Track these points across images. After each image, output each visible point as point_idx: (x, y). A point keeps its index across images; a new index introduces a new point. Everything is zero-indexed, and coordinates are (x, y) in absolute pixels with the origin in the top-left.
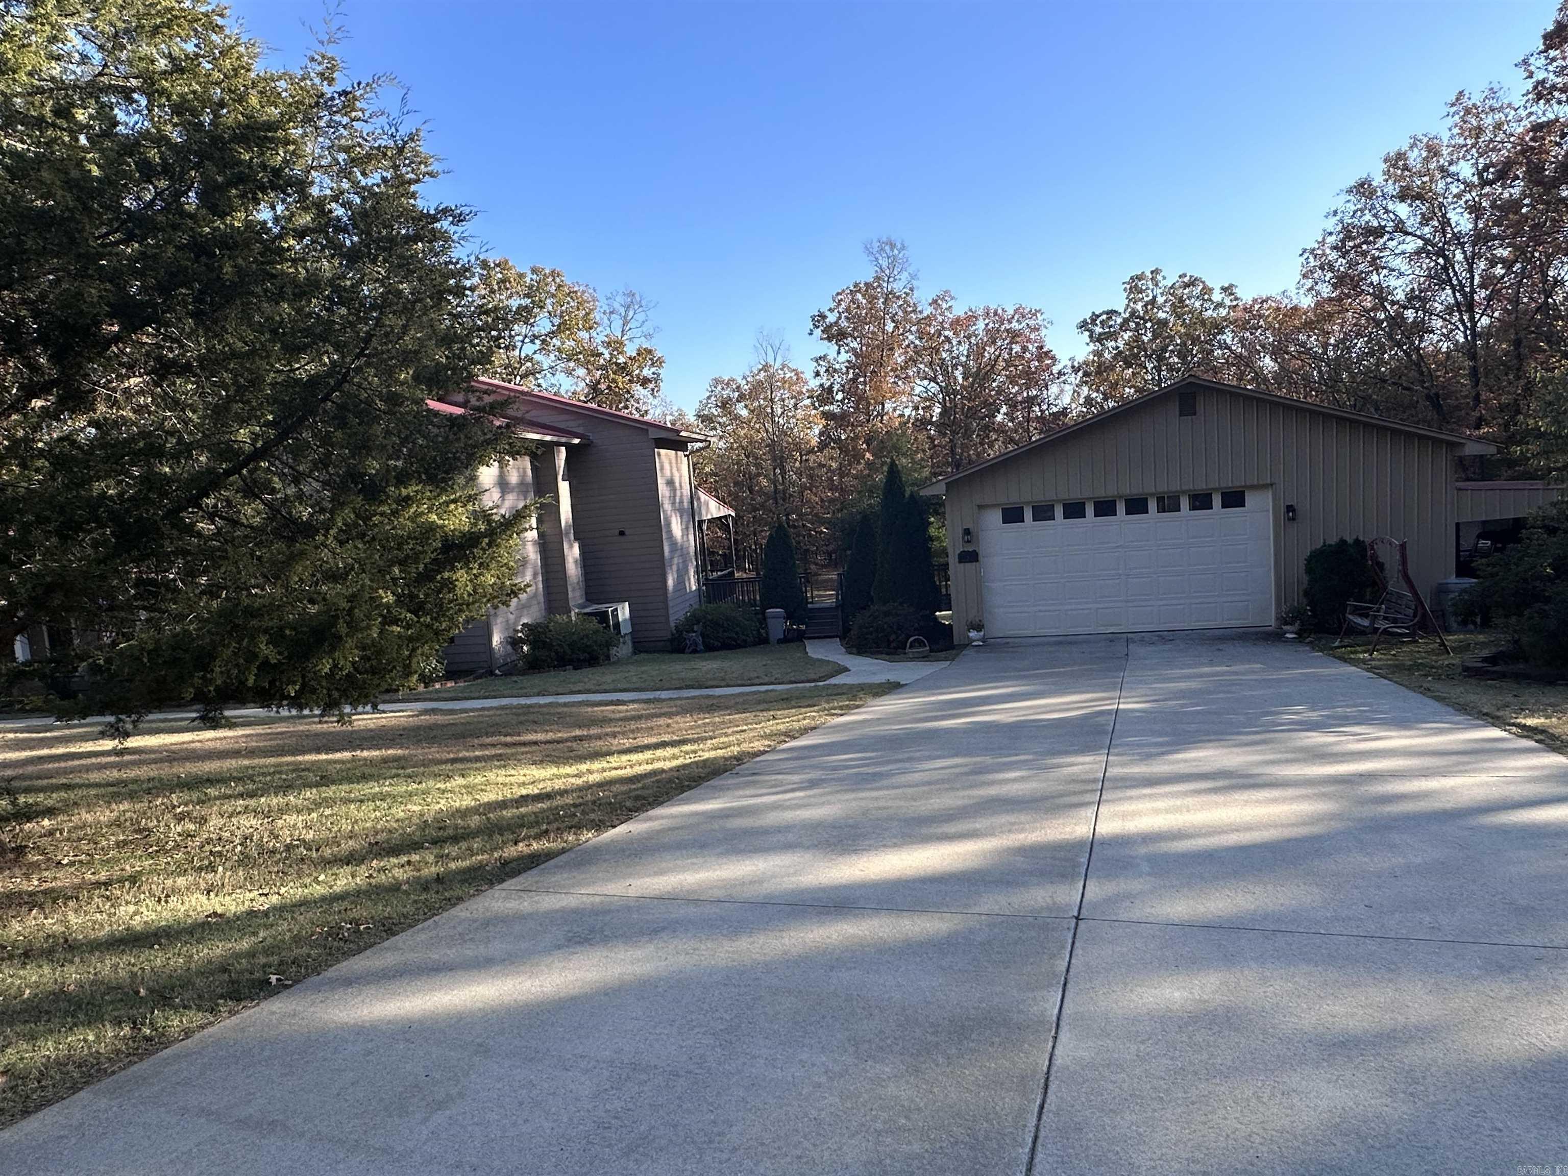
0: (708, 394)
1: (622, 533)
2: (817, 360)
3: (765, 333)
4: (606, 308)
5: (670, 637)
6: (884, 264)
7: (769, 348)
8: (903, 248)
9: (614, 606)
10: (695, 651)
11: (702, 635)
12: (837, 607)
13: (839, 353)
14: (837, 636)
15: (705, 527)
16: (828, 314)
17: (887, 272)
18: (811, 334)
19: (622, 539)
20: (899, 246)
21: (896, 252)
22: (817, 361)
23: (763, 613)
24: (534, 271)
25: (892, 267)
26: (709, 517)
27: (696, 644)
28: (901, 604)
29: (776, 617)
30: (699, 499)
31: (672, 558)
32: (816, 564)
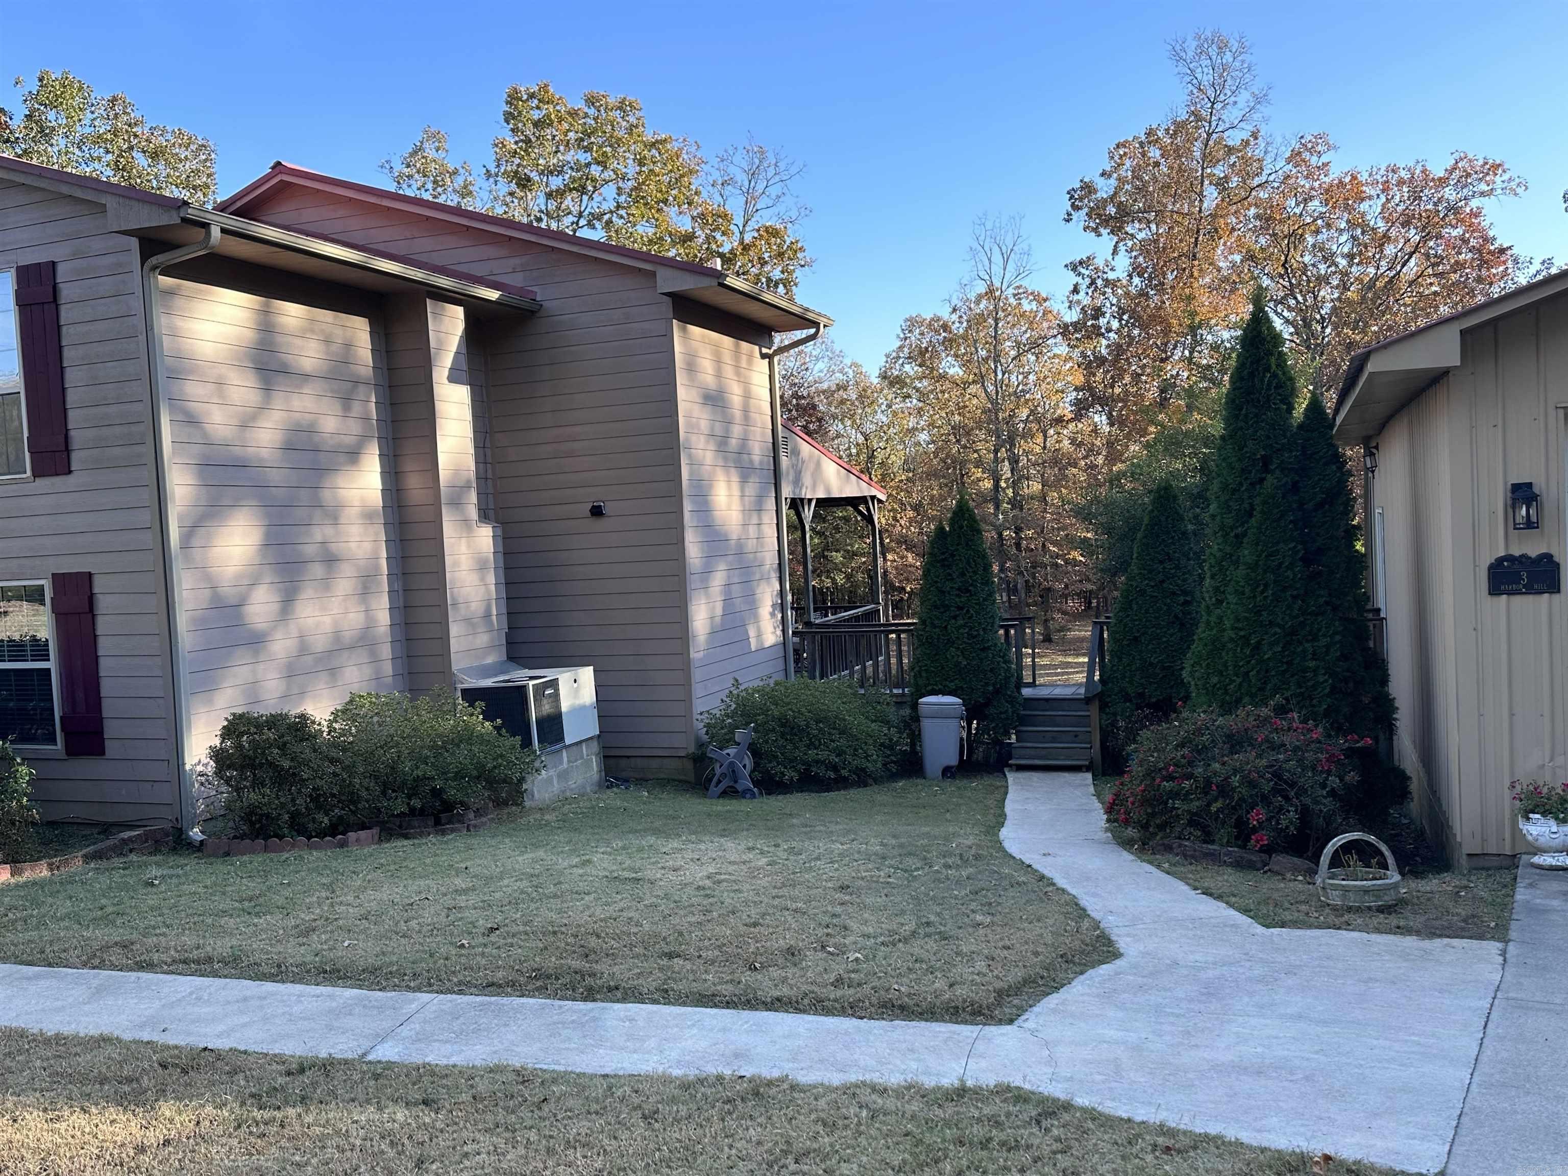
0: (899, 343)
1: (597, 512)
2: (1074, 267)
3: (989, 225)
4: (716, 175)
5: (692, 749)
6: (1206, 78)
7: (996, 249)
8: (1243, 49)
9: (550, 674)
10: (731, 793)
11: (755, 751)
12: (1087, 700)
13: (1115, 252)
14: (1088, 769)
15: (808, 514)
16: (1100, 182)
17: (1211, 93)
18: (1068, 221)
19: (600, 524)
20: (1235, 46)
21: (1228, 57)
22: (1074, 269)
23: (915, 706)
24: (591, 101)
25: (1219, 86)
26: (822, 495)
27: (734, 774)
28: (1281, 711)
29: (941, 714)
30: (796, 452)
31: (707, 572)
32: (1064, 613)
